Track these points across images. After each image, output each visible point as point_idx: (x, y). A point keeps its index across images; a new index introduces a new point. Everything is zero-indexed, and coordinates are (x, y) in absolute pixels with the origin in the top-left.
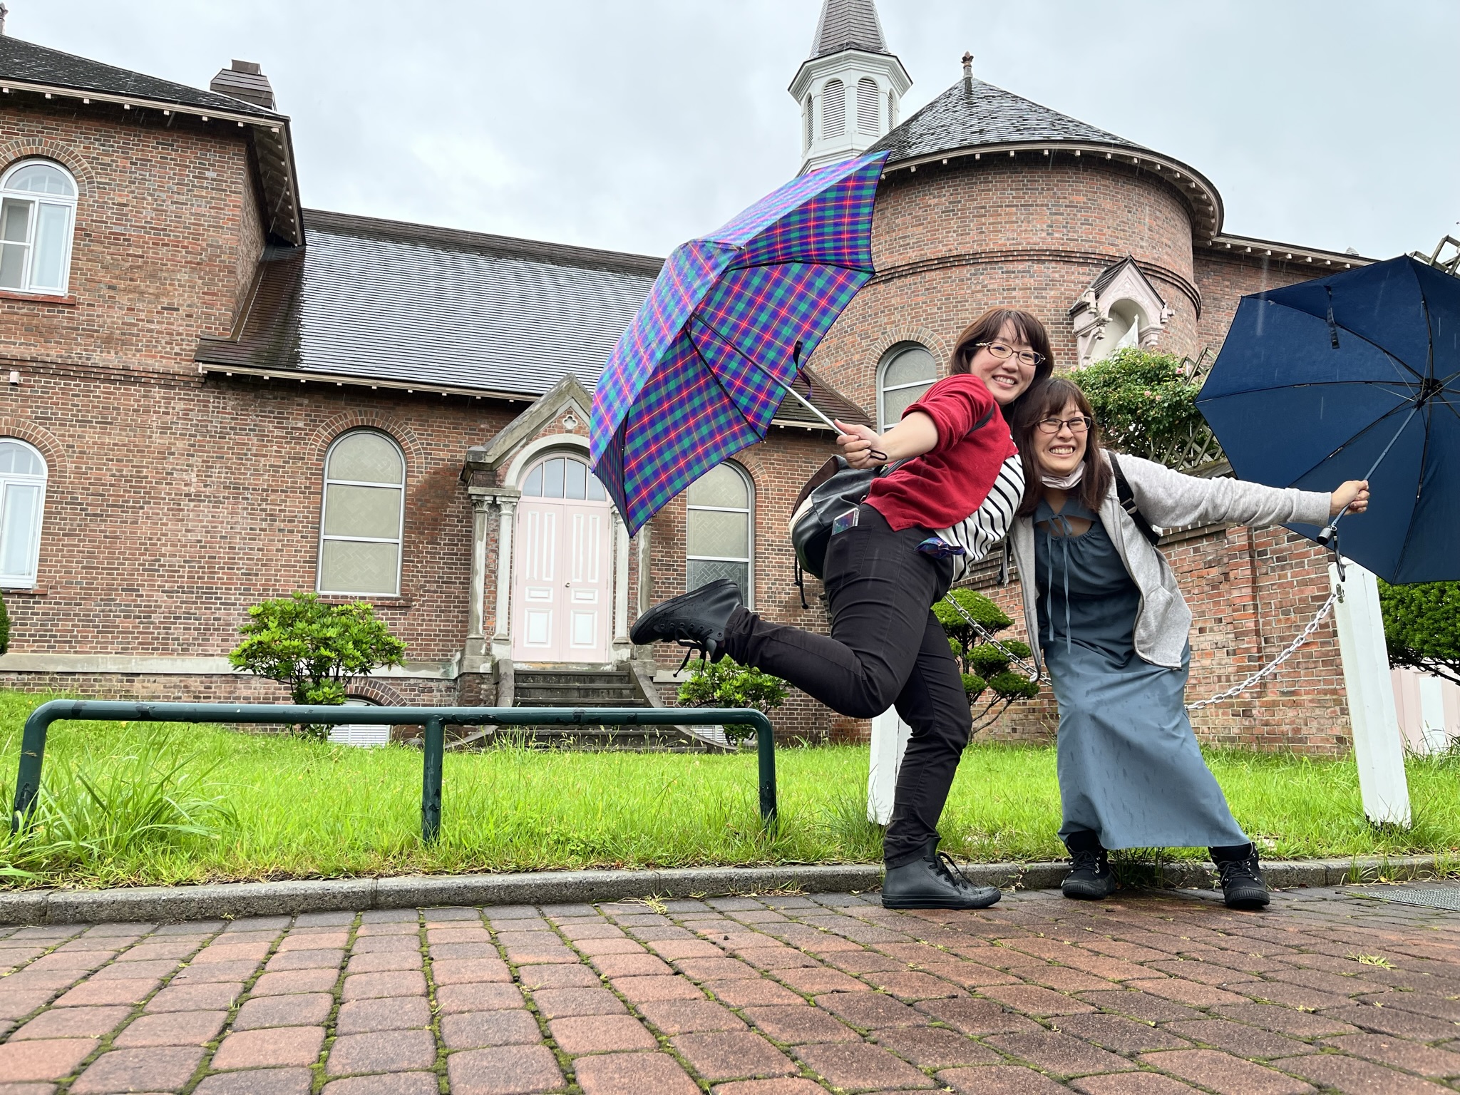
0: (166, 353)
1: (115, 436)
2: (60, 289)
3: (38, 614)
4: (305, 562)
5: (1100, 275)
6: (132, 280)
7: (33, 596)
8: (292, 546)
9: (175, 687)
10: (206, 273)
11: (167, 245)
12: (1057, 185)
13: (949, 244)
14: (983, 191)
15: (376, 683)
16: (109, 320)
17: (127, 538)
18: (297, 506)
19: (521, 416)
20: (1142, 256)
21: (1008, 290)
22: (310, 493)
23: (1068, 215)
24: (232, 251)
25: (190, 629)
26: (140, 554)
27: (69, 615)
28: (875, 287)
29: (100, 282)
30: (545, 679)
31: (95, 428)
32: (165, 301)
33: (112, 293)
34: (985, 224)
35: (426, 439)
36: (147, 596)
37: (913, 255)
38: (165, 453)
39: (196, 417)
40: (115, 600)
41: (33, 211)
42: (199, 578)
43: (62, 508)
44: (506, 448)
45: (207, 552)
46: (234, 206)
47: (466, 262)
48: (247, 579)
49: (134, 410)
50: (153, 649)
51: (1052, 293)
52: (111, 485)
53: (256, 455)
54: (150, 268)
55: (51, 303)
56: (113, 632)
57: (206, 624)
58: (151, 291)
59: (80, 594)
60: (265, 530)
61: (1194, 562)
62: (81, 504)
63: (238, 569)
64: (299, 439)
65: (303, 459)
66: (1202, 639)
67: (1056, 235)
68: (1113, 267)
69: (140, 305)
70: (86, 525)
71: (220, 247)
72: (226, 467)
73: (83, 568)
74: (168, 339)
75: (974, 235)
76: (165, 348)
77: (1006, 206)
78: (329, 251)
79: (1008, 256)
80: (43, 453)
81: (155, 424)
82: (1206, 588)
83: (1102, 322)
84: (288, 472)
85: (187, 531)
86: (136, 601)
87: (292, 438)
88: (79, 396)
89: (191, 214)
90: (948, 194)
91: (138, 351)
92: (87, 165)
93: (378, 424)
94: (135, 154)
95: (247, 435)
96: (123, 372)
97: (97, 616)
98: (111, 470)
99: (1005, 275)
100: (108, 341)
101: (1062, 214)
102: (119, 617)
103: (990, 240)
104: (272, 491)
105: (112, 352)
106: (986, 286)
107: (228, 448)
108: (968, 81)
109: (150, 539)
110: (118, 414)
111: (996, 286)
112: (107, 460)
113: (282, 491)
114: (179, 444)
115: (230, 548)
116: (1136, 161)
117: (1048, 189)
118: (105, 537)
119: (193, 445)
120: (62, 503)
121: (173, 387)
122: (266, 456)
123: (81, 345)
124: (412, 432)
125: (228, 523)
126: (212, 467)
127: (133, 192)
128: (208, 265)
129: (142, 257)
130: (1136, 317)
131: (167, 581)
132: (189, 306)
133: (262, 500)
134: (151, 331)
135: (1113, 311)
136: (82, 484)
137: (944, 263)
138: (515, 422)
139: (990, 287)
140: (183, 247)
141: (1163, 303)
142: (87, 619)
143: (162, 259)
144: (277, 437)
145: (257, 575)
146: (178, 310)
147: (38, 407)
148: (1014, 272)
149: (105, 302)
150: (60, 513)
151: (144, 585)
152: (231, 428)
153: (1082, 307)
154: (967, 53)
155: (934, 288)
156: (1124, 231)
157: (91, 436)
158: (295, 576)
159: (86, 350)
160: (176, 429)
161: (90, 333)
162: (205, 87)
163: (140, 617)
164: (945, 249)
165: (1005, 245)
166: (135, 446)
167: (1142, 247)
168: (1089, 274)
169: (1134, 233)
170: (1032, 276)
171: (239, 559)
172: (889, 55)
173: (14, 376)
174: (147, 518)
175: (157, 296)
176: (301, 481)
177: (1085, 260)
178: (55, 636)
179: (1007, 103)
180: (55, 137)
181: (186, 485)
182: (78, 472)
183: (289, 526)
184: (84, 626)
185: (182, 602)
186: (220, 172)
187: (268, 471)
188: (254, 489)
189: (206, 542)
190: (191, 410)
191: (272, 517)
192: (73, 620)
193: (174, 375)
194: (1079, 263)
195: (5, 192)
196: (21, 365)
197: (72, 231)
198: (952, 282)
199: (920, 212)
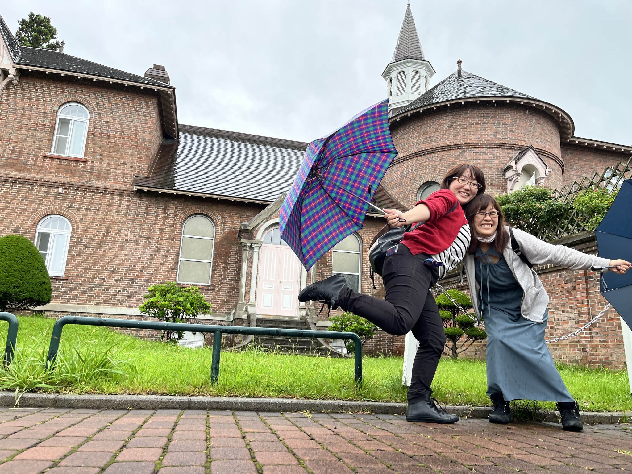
0: (121, 182)
1: (99, 215)
2: (81, 156)
3: (63, 287)
4: (172, 269)
5: (518, 154)
6: (109, 152)
7: (62, 280)
8: (167, 262)
10: (139, 150)
11: (124, 138)
12: (498, 115)
13: (450, 140)
14: (465, 117)
15: (199, 321)
16: (99, 168)
17: (101, 257)
18: (170, 245)
19: (264, 210)
20: (537, 146)
21: (476, 160)
22: (175, 240)
23: (503, 128)
24: (150, 141)
25: (124, 296)
26: (106, 264)
27: (77, 288)
28: (417, 158)
29: (97, 153)
30: (269, 322)
31: (92, 212)
32: (122, 161)
33: (101, 157)
34: (466, 132)
35: (225, 219)
36: (108, 281)
37: (434, 145)
38: (119, 223)
39: (131, 208)
40: (95, 282)
41: (71, 123)
42: (129, 274)
43: (77, 244)
44: (257, 223)
45: (132, 264)
46: (151, 123)
47: (243, 146)
48: (148, 276)
49: (107, 205)
50: (109, 304)
51: (496, 161)
52: (96, 235)
53: (154, 224)
54: (117, 148)
55: (76, 160)
56: (93, 296)
57: (131, 294)
58: (117, 156)
59: (81, 279)
60: (156, 255)
61: (559, 280)
62: (84, 243)
63: (145, 271)
64: (172, 218)
65: (174, 226)
66: (563, 315)
67: (498, 136)
68: (523, 150)
69: (112, 162)
70: (85, 251)
71: (145, 139)
72: (142, 229)
73: (83, 269)
74: (122, 176)
75: (461, 136)
76: (121, 180)
77: (476, 124)
78: (188, 141)
79: (476, 145)
80: (70, 222)
81: (115, 211)
82: (565, 293)
83: (518, 174)
84: (167, 231)
85: (125, 255)
87: (169, 217)
88: (86, 198)
89: (134, 126)
90: (450, 119)
91: (110, 181)
92: (94, 106)
93: (205, 212)
94: (113, 102)
95: (151, 216)
96: (104, 189)
97: (88, 289)
98: (97, 229)
99: (475, 154)
100: (99, 177)
101: (501, 128)
102: (96, 289)
103: (468, 138)
104: (160, 239)
105: (100, 181)
106: (466, 158)
107: (144, 221)
108: (460, 72)
109: (111, 258)
110: (101, 206)
111: (471, 158)
112: (96, 225)
113: (164, 239)
114: (124, 219)
115: (142, 262)
116: (534, 105)
117: (494, 117)
118: (93, 256)
119: (130, 220)
120: (76, 242)
121: (123, 196)
122: (158, 224)
123: (88, 178)
124: (219, 216)
125: (142, 252)
126: (137, 229)
127: (112, 117)
128: (140, 146)
129: (114, 143)
130: (534, 172)
131: (116, 275)
132: (131, 163)
133: (156, 243)
134: (116, 173)
135: (524, 169)
136: (85, 234)
137: (447, 148)
138: (262, 213)
139: (468, 159)
140: (130, 139)
141: (547, 167)
142: (84, 290)
143: (122, 144)
144: (163, 217)
145: (152, 274)
146: (127, 164)
147: (69, 203)
148: (479, 152)
149: (98, 161)
150: (75, 246)
151: (107, 277)
152: (145, 213)
153: (509, 168)
154: (459, 60)
155: (443, 159)
156: (529, 135)
157: (90, 215)
158: (167, 275)
159: (90, 180)
160: (124, 213)
161: (91, 173)
162: (143, 75)
163: (104, 290)
164: (448, 142)
165: (475, 141)
166: (107, 219)
167: (537, 142)
168: (513, 154)
169: (533, 136)
170: (487, 154)
171: (146, 267)
172: (425, 61)
173: (60, 190)
174: (110, 249)
175: (119, 159)
176: (172, 235)
177: (511, 147)
178: (70, 297)
179: (477, 80)
180: (82, 94)
181: (126, 236)
182: (83, 229)
183: (167, 254)
184: (82, 293)
185: (122, 284)
186: (146, 109)
187: (159, 231)
188: (153, 238)
189: (133, 260)
190: (130, 205)
191: (160, 250)
192: (78, 290)
193: (124, 191)
194: (508, 149)
195: (60, 115)
196: (64, 185)
197: (87, 132)
198: (451, 156)
199: (438, 127)
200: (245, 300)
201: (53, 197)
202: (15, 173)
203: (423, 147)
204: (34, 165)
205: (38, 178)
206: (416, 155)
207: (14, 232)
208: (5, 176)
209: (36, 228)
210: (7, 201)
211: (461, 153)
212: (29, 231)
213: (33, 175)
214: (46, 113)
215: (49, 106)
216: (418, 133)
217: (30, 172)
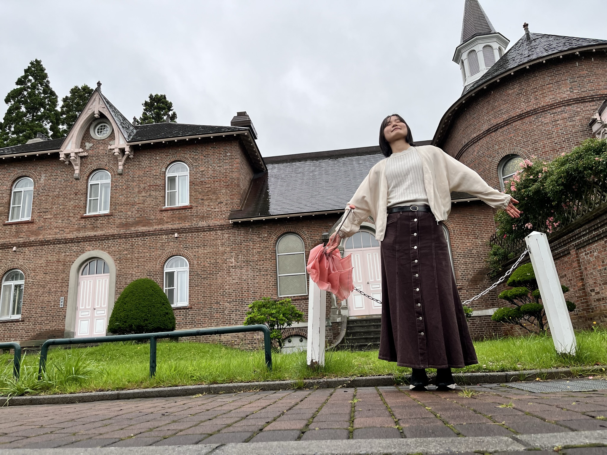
0: (221, 218)
1: (208, 250)
2: (187, 203)
4: (273, 285)
5: (602, 104)
6: (208, 196)
7: (188, 309)
8: (268, 280)
9: (234, 337)
10: (230, 188)
11: (218, 181)
13: (523, 107)
14: (534, 81)
15: (303, 329)
16: (202, 211)
17: (214, 285)
18: (268, 265)
21: (555, 121)
22: (272, 260)
23: (580, 81)
24: (238, 179)
25: (237, 315)
26: (219, 290)
27: (200, 314)
28: (490, 134)
29: (198, 198)
30: (361, 322)
31: (202, 248)
32: (219, 200)
33: (202, 201)
34: (538, 95)
35: (310, 233)
36: (223, 304)
37: (505, 117)
38: (224, 253)
39: (232, 239)
40: (213, 307)
41: (177, 179)
42: (238, 296)
43: (194, 277)
45: (240, 286)
46: (237, 163)
48: (254, 295)
49: (213, 240)
50: (226, 323)
51: (578, 118)
52: (208, 267)
53: (252, 249)
54: (213, 190)
55: (184, 208)
56: (213, 319)
57: (242, 313)
58: (214, 198)
59: (202, 306)
60: (258, 276)
62: (200, 275)
63: (251, 291)
64: (266, 241)
65: (268, 248)
67: (575, 91)
69: (211, 204)
70: (202, 282)
71: (234, 178)
72: (243, 255)
73: (202, 297)
74: (221, 214)
75: (533, 101)
77: (547, 85)
79: (552, 107)
80: (186, 258)
81: (219, 244)
84: (263, 253)
85: (233, 279)
86: (219, 307)
87: (264, 241)
88: (196, 238)
89: (224, 169)
90: (518, 86)
91: (212, 219)
92: (191, 160)
93: (292, 230)
94: (205, 153)
95: (249, 242)
96: (208, 227)
97: (208, 313)
98: (207, 262)
99: (552, 115)
100: (203, 218)
101: (576, 81)
102: (215, 313)
103: (541, 101)
104: (259, 261)
105: (204, 221)
106: (543, 122)
107: (243, 248)
108: (528, 34)
109: (222, 284)
110: (208, 242)
111: (548, 121)
112: (206, 258)
113: (262, 261)
114: (228, 249)
115: (247, 284)
117: (567, 72)
118: (208, 285)
119: (232, 249)
120: (194, 275)
121: (224, 230)
122: (256, 249)
123: (195, 221)
124: (305, 232)
125: (246, 275)
126: (239, 256)
127: (205, 166)
128: (230, 185)
129: (210, 187)
131: (228, 299)
132: (226, 201)
133: (256, 265)
134: (215, 212)
136: (199, 268)
137: (521, 117)
139: (546, 122)
140: (222, 181)
142: (205, 315)
143: (216, 187)
144: (259, 241)
145: (257, 292)
146: (223, 203)
147: (184, 244)
148: (556, 113)
149: (201, 205)
150: (194, 279)
151: (221, 301)
152: (243, 241)
153: (594, 121)
154: (525, 23)
155: (518, 129)
157: (201, 251)
158: (270, 291)
160: (226, 244)
161: (197, 216)
162: (228, 125)
163: (221, 312)
164: (520, 110)
165: (549, 102)
166: (214, 252)
168: (596, 105)
170: (565, 113)
171: (251, 287)
172: (495, 33)
173: (176, 235)
174: (220, 277)
175: (216, 199)
176: (268, 256)
177: (592, 99)
178: (196, 322)
179: (545, 39)
180: (181, 153)
181: (231, 263)
182: (198, 264)
183: (266, 273)
184: (204, 318)
185: (234, 306)
186: (231, 153)
187: (257, 254)
188: (253, 261)
189: (239, 283)
190: (230, 237)
191: (260, 270)
192: (201, 316)
193: (223, 225)
194: (590, 101)
195: (168, 175)
196: (178, 231)
197: (189, 183)
198: (526, 124)
199: (506, 98)
200: (337, 304)
201: (172, 242)
202: (142, 228)
203: (494, 122)
204: (155, 219)
205: (159, 228)
206: (488, 132)
207: (148, 276)
208: (135, 232)
209: (163, 269)
210: (139, 251)
211: (536, 118)
212: (159, 273)
213: (155, 227)
214: (158, 175)
215: (158, 169)
216: (486, 110)
217: (152, 226)
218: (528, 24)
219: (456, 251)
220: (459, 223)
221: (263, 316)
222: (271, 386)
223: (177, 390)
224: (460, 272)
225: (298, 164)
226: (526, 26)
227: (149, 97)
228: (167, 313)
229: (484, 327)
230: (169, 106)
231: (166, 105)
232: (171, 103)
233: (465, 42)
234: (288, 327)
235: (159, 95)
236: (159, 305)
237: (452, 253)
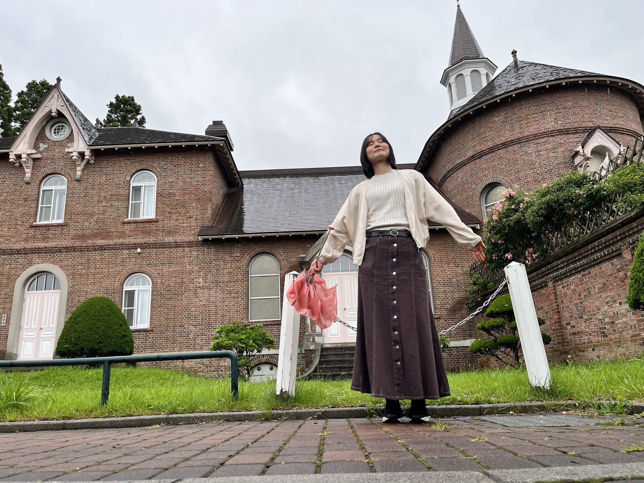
0: (189, 234)
1: (174, 268)
2: (152, 216)
3: (150, 338)
4: (244, 309)
5: (585, 136)
6: (176, 209)
7: (149, 331)
8: (238, 303)
9: (199, 363)
10: (202, 202)
11: (188, 194)
12: (556, 100)
13: (507, 135)
14: (519, 109)
15: (274, 357)
16: (169, 225)
17: (179, 306)
18: (239, 287)
19: (318, 241)
20: (607, 124)
21: (538, 152)
22: (244, 281)
23: (564, 112)
24: (210, 192)
25: (203, 340)
26: (184, 312)
27: (161, 337)
28: (475, 161)
29: (166, 211)
30: (335, 350)
31: (167, 265)
32: (188, 215)
33: (170, 215)
34: (522, 124)
35: (286, 254)
36: (187, 328)
37: (490, 144)
38: (191, 272)
39: (201, 257)
40: (176, 330)
41: (143, 189)
42: (205, 319)
43: (157, 297)
44: (313, 254)
45: (207, 309)
46: (210, 175)
48: (222, 318)
49: (180, 257)
50: (190, 349)
51: (561, 149)
52: (173, 286)
53: (223, 269)
54: (182, 203)
55: (150, 221)
56: (176, 343)
57: (209, 337)
58: (183, 212)
59: (164, 329)
60: (228, 298)
62: (163, 295)
63: (219, 314)
64: (238, 260)
65: (240, 268)
67: (559, 122)
68: (591, 132)
69: (180, 218)
70: (165, 303)
71: (206, 191)
72: (213, 275)
73: (165, 319)
74: (190, 229)
75: (518, 130)
76: (189, 232)
77: (532, 114)
79: (536, 137)
80: (150, 277)
81: (187, 262)
83: (588, 159)
84: (235, 274)
85: (200, 301)
86: (183, 330)
87: (236, 260)
88: (161, 254)
89: (195, 181)
90: (503, 114)
91: (179, 235)
92: (159, 170)
93: (268, 250)
94: (175, 163)
95: (219, 261)
96: (175, 244)
97: (171, 337)
98: (173, 281)
99: (535, 146)
100: (169, 233)
101: (561, 112)
102: (178, 337)
103: (526, 131)
104: (230, 282)
105: (171, 237)
106: (527, 152)
107: (213, 267)
108: (516, 61)
109: (187, 306)
110: (174, 259)
111: (532, 151)
112: (171, 277)
113: (233, 282)
114: (196, 268)
115: (215, 306)
116: (595, 81)
117: (552, 103)
118: (172, 306)
119: (201, 268)
120: (157, 295)
121: (192, 247)
122: (226, 269)
123: (160, 235)
124: (281, 252)
125: (214, 296)
126: (207, 275)
127: (175, 177)
128: (202, 199)
130: (607, 153)
131: (194, 322)
132: (196, 215)
133: (226, 286)
134: (184, 227)
135: (594, 152)
136: (163, 287)
137: (505, 145)
138: (317, 243)
139: (529, 152)
140: (193, 194)
141: (620, 145)
142: (167, 339)
143: (186, 199)
144: (230, 261)
145: (226, 316)
146: (192, 217)
147: (147, 260)
148: (540, 143)
149: (168, 218)
150: (156, 299)
151: (186, 324)
152: (213, 259)
153: (577, 153)
154: (514, 50)
155: (502, 157)
156: (595, 114)
157: (166, 269)
158: (240, 315)
159: (162, 237)
160: (194, 262)
161: (163, 231)
162: (203, 134)
163: (185, 336)
164: (505, 138)
165: (534, 132)
166: (180, 271)
167: (607, 120)
168: (579, 137)
169: (602, 114)
170: (549, 144)
171: (219, 310)
172: (485, 58)
173: (139, 250)
174: (186, 298)
175: (185, 213)
176: (240, 277)
177: (576, 131)
178: (157, 346)
179: (532, 68)
180: (148, 162)
181: (199, 283)
182: (162, 283)
183: (237, 295)
184: (166, 341)
185: (199, 329)
186: (204, 164)
187: (228, 274)
188: (223, 282)
189: (207, 305)
190: (199, 254)
191: (230, 292)
192: (162, 339)
193: (192, 242)
194: (573, 133)
195: (133, 184)
196: (141, 246)
197: (156, 194)
198: (510, 153)
199: (491, 125)
200: (312, 330)
201: (133, 257)
202: (101, 241)
203: (479, 149)
204: (115, 232)
205: (119, 242)
206: (473, 158)
207: (105, 294)
208: (92, 245)
209: (123, 287)
210: (96, 267)
211: (520, 148)
212: (117, 291)
213: (115, 241)
214: (121, 184)
215: (122, 177)
216: (472, 135)
217: (112, 239)
218: (516, 51)
219: (436, 279)
220: (440, 250)
221: (231, 342)
222: (236, 416)
223: (132, 420)
224: (439, 301)
225: (276, 180)
226: (514, 53)
227: (115, 98)
228: (125, 336)
229: (461, 358)
230: (137, 110)
231: (134, 108)
232: (140, 106)
233: (453, 65)
234: (258, 354)
235: (127, 96)
236: (116, 327)
237: (432, 281)
